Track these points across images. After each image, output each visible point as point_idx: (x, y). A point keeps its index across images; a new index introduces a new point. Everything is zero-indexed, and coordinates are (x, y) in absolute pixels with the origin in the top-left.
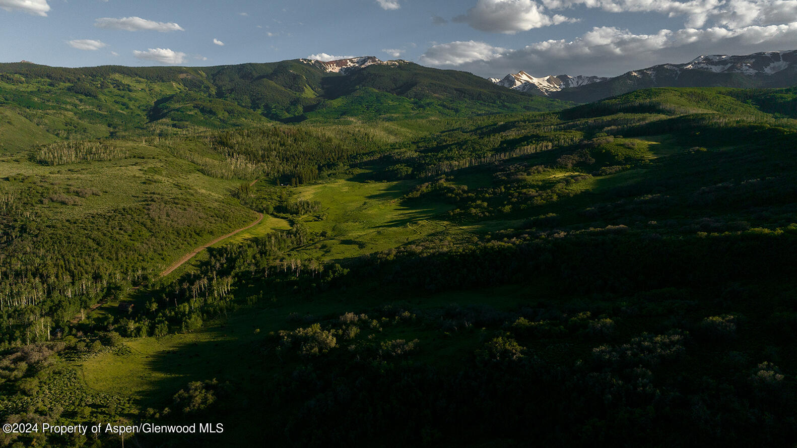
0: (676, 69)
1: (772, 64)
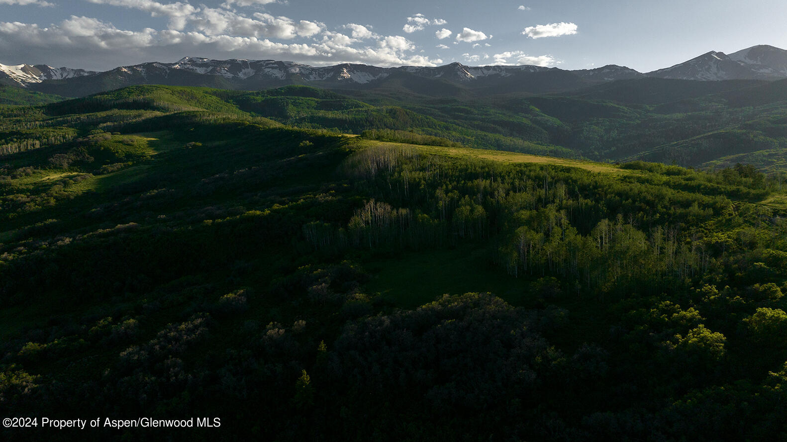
0: (165, 67)
1: (243, 70)
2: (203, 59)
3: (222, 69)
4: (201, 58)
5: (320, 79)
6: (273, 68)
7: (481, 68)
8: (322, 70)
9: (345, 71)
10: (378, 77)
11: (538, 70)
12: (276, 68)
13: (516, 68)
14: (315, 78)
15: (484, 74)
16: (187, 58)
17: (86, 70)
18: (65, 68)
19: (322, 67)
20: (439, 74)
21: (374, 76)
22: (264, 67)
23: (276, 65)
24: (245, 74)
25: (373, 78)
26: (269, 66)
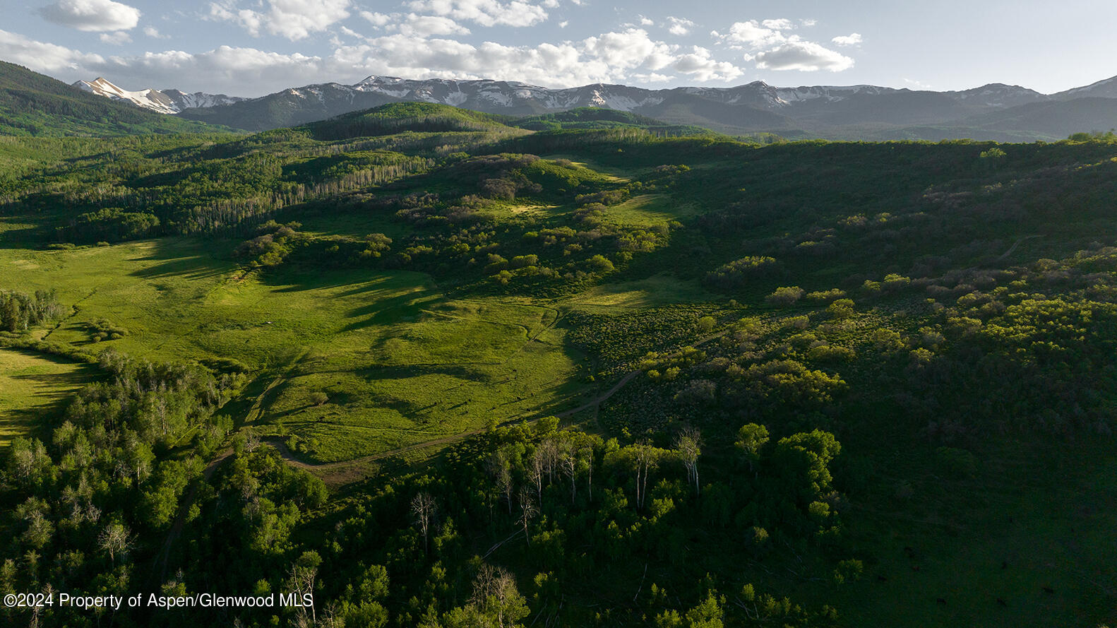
1: (450, 94)
2: (394, 78)
3: (424, 92)
4: (391, 78)
5: (562, 106)
6: (493, 91)
7: (794, 90)
8: (561, 93)
9: (597, 94)
10: (644, 102)
11: (879, 92)
12: (497, 91)
13: (846, 89)
14: (553, 105)
15: (798, 98)
16: (373, 77)
17: (228, 96)
18: (201, 93)
19: (562, 89)
20: (734, 98)
21: (637, 102)
22: (481, 90)
23: (496, 87)
24: (453, 99)
25: (637, 105)
26: (487, 88)
